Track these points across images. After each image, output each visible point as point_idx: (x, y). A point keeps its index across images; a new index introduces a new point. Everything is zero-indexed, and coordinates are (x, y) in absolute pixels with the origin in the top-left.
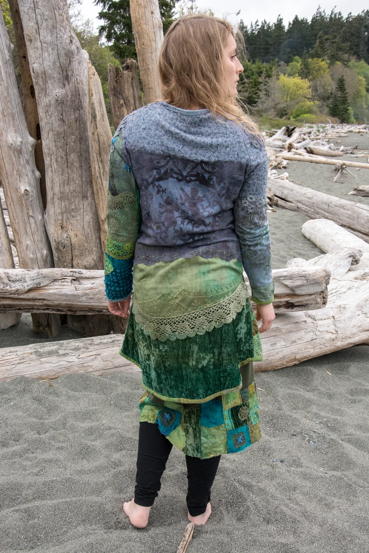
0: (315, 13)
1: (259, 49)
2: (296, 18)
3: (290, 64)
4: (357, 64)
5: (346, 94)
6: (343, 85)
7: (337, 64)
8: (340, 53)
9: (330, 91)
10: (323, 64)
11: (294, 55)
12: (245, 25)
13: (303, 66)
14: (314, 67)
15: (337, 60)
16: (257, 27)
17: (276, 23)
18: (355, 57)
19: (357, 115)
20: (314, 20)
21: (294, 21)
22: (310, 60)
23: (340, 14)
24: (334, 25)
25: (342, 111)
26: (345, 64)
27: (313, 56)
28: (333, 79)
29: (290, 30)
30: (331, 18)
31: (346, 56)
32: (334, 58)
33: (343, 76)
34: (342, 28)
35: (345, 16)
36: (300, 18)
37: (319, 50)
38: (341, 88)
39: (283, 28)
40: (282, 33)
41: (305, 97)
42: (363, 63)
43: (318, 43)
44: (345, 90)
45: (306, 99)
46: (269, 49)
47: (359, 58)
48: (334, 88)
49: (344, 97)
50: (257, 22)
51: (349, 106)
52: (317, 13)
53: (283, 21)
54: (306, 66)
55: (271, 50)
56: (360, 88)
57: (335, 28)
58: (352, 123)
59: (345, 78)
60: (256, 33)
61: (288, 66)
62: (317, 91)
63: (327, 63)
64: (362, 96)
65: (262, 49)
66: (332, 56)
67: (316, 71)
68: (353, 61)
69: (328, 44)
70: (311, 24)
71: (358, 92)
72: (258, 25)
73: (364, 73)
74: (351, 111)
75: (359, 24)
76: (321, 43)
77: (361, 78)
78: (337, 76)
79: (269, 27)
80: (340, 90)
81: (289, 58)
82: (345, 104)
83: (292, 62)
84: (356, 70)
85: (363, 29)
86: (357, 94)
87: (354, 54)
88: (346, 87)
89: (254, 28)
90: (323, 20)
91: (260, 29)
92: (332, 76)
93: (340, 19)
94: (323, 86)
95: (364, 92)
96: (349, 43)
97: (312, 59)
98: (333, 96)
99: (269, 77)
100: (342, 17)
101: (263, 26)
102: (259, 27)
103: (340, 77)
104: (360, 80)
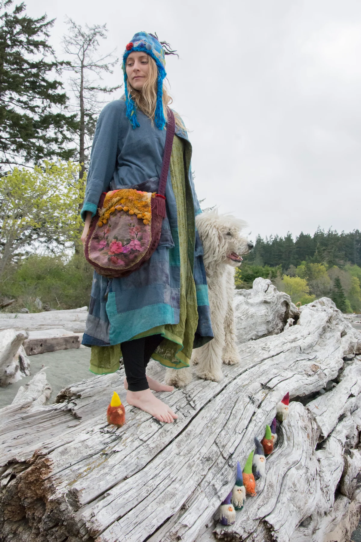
0: (316, 230)
1: (274, 255)
2: (302, 234)
3: (298, 267)
4: (351, 268)
5: (342, 290)
6: (339, 284)
7: (334, 268)
8: (337, 260)
9: (329, 288)
10: (322, 267)
11: (302, 260)
12: (262, 238)
13: (306, 269)
14: (315, 270)
15: (334, 264)
16: (272, 240)
17: (286, 236)
18: (350, 262)
19: (354, 306)
20: (316, 236)
21: (300, 236)
22: (312, 264)
23: (336, 231)
24: (332, 239)
25: (340, 303)
26: (341, 267)
27: (313, 262)
28: (331, 279)
29: (297, 242)
30: (329, 234)
31: (342, 262)
32: (331, 263)
33: (338, 277)
34: (338, 241)
35: (340, 234)
36: (305, 234)
37: (318, 257)
38: (338, 285)
39: (292, 240)
40: (291, 244)
41: (305, 292)
42: (356, 267)
43: (317, 252)
44: (341, 287)
45: (306, 294)
46: (281, 255)
47: (353, 262)
48: (332, 285)
49: (341, 292)
50: (271, 236)
51: (345, 299)
52: (318, 230)
53: (292, 235)
54: (309, 269)
55: (283, 257)
56: (355, 286)
57: (333, 241)
58: (351, 313)
59: (340, 278)
60: (271, 244)
61: (296, 268)
62: (319, 287)
63: (325, 267)
64: (357, 292)
65: (276, 255)
66: (329, 261)
67: (317, 273)
68: (348, 265)
69: (325, 253)
70: (313, 238)
71: (353, 288)
72: (272, 238)
73: (358, 275)
74: (348, 302)
75: (352, 239)
76: (319, 252)
77: (355, 278)
78: (334, 277)
79: (281, 240)
80: (337, 287)
81: (297, 262)
82: (342, 298)
83: (300, 265)
84: (351, 272)
85: (355, 243)
86: (353, 291)
87: (349, 260)
88: (342, 284)
89: (269, 240)
90: (323, 235)
91: (273, 241)
92: (330, 276)
93: (335, 235)
94: (324, 284)
95: (358, 289)
96: (344, 253)
97: (314, 264)
98: (331, 292)
99: (275, 277)
100: (337, 234)
101: (276, 239)
102: (273, 239)
103: (336, 277)
104: (354, 280)
